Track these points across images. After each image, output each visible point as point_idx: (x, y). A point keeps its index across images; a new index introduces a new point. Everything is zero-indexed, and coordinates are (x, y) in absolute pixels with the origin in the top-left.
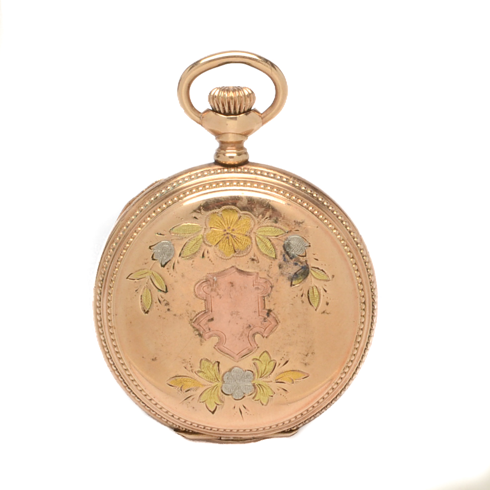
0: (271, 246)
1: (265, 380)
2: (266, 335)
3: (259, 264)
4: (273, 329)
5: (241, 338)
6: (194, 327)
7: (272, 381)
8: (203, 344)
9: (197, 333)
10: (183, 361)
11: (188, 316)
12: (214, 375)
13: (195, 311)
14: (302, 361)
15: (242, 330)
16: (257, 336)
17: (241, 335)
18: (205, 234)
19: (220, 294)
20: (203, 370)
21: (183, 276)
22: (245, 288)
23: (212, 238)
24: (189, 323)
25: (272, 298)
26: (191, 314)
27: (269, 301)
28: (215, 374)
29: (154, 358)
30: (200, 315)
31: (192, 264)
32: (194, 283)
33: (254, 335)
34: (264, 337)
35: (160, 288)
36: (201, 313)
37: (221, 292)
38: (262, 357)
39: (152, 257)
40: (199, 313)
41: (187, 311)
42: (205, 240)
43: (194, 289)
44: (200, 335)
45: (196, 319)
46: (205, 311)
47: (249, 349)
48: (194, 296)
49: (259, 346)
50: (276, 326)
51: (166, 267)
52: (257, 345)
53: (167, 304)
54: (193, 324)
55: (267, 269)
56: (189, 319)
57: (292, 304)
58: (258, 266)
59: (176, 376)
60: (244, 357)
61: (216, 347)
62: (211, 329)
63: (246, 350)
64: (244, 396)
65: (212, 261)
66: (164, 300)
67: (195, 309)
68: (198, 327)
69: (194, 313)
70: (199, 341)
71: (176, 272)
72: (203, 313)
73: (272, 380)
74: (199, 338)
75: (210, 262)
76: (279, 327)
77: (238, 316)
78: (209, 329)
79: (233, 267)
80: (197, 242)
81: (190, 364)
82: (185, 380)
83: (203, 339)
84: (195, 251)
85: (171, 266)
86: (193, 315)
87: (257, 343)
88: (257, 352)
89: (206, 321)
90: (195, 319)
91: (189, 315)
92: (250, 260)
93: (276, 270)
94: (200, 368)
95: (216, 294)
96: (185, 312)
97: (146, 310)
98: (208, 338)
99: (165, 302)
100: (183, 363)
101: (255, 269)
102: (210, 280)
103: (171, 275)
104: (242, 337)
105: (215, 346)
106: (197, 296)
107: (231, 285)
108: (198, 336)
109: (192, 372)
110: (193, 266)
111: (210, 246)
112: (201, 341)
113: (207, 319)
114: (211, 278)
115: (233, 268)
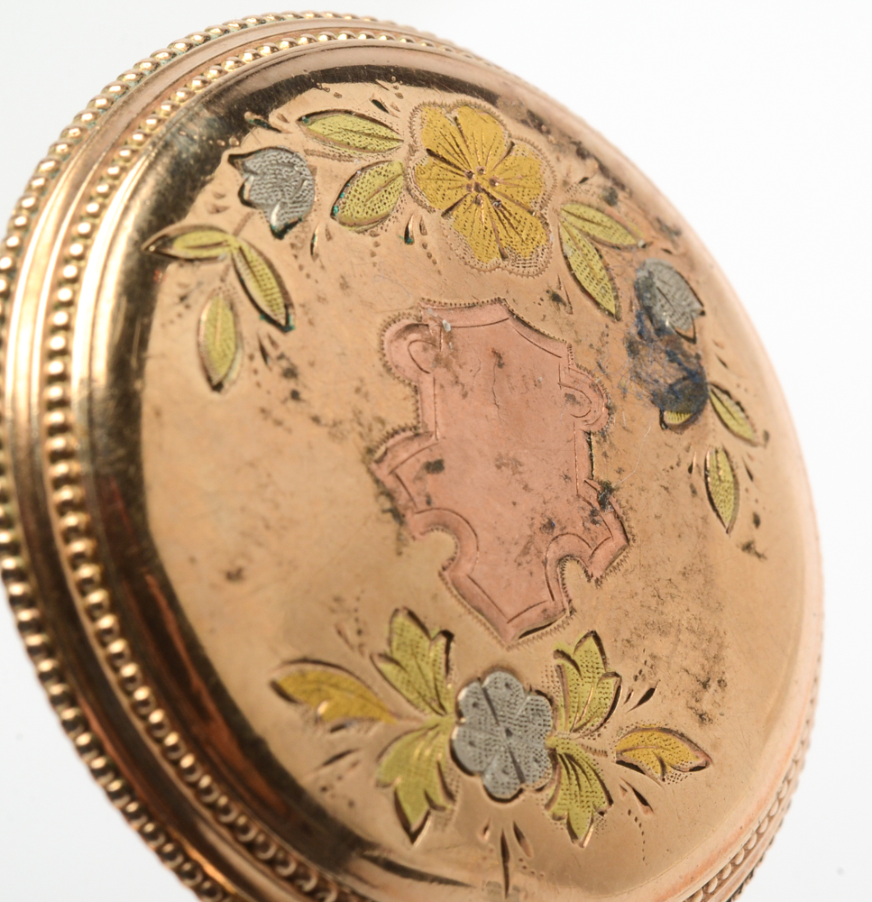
0: (604, 272)
1: (586, 741)
2: (597, 574)
3: (572, 317)
4: (615, 558)
5: (523, 560)
6: (377, 481)
7: (605, 753)
8: (405, 550)
9: (388, 505)
10: (334, 605)
11: (361, 435)
12: (432, 685)
13: (382, 422)
14: (693, 703)
15: (529, 533)
16: (571, 568)
17: (526, 551)
18: (411, 164)
19: (461, 380)
20: (397, 656)
21: (344, 286)
22: (537, 384)
23: (434, 185)
24: (363, 461)
25: (612, 445)
26: (370, 430)
27: (605, 455)
28: (435, 679)
29: (233, 569)
30: (398, 438)
31: (373, 255)
32: (379, 320)
33: (561, 561)
34: (589, 577)
35: (267, 310)
36: (403, 435)
37: (465, 377)
38: (582, 649)
39: (241, 193)
40: (396, 432)
41: (357, 414)
42: (413, 185)
43: (382, 343)
44: (397, 515)
45: (387, 450)
46: (415, 428)
47: (545, 610)
48: (382, 369)
49: (576, 603)
50: (623, 549)
51: (289, 238)
52: (570, 601)
53: (290, 373)
54: (374, 466)
55: (595, 341)
56: (363, 444)
57: (666, 489)
58: (571, 324)
59: (305, 660)
60: (530, 636)
61: (446, 574)
62: (434, 499)
63: (539, 609)
64: (521, 791)
65: (435, 263)
66: (281, 357)
67: (383, 415)
68: (390, 482)
69: (380, 426)
70: (393, 536)
71: (323, 267)
72: (409, 434)
73: (608, 748)
74: (390, 527)
75: (429, 262)
76: (633, 556)
77: (517, 476)
78: (429, 503)
79: (498, 300)
80: (387, 184)
81: (357, 620)
82: (334, 681)
83: (405, 533)
84: (381, 213)
85: (303, 242)
86: (377, 434)
87: (571, 596)
88: (569, 629)
89: (418, 467)
90: (383, 449)
91: (365, 431)
92: (546, 297)
93: (618, 355)
94: (390, 642)
95: (450, 377)
96: (350, 416)
97: (216, 380)
98: (422, 534)
99: (284, 364)
100: (333, 611)
101: (561, 331)
102: (432, 324)
103: (305, 271)
104: (528, 558)
105: (444, 569)
106: (389, 370)
107: (494, 360)
108: (389, 516)
109: (362, 653)
110: (375, 259)
111: (431, 210)
112: (399, 538)
113: (424, 458)
114: (432, 318)
115: (497, 306)
